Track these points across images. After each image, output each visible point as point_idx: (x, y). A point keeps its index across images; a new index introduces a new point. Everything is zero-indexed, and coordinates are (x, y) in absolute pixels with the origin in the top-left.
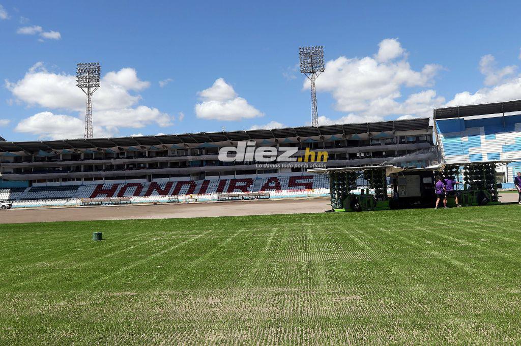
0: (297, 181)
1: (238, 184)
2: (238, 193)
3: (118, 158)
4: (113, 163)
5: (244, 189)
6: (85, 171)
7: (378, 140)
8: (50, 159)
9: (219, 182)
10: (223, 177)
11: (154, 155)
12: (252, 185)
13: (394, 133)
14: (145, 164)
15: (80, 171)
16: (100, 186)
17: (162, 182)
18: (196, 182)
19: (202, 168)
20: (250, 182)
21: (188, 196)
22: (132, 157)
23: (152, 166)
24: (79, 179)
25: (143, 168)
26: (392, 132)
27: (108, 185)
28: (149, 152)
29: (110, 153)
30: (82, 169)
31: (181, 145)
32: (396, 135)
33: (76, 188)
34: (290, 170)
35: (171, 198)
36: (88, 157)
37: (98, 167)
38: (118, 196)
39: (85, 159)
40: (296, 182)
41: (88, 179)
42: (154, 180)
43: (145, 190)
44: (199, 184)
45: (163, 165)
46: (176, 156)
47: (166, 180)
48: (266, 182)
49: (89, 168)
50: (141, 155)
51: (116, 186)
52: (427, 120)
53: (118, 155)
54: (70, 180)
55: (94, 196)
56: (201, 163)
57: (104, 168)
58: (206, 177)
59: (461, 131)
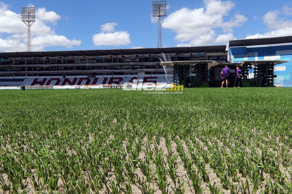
0: (148, 80)
1: (114, 80)
2: (114, 85)
3: (46, 63)
4: (43, 67)
5: (117, 83)
6: (27, 70)
7: (195, 57)
8: (8, 63)
9: (103, 79)
10: (106, 76)
11: (67, 62)
12: (122, 81)
13: (205, 54)
14: (61, 68)
15: (25, 71)
16: (36, 79)
17: (71, 78)
18: (90, 78)
19: (94, 71)
20: (121, 79)
21: (86, 86)
22: (54, 64)
23: (66, 68)
24: (24, 75)
25: (60, 70)
26: (204, 53)
27: (41, 78)
28: (64, 61)
29: (42, 61)
30: (26, 70)
31: (82, 57)
32: (206, 55)
33: (22, 80)
34: (144, 73)
35: (76, 86)
36: (29, 63)
37: (35, 69)
38: (47, 85)
39: (27, 64)
41: (29, 75)
42: (67, 77)
43: (61, 82)
44: (92, 79)
45: (72, 68)
46: (79, 63)
47: (73, 77)
48: (130, 79)
49: (30, 69)
50: (59, 62)
51: (45, 80)
52: (225, 46)
53: (46, 62)
54: (19, 76)
55: (33, 84)
56: (94, 68)
57: (38, 69)
58: (96, 76)
59: (244, 54)
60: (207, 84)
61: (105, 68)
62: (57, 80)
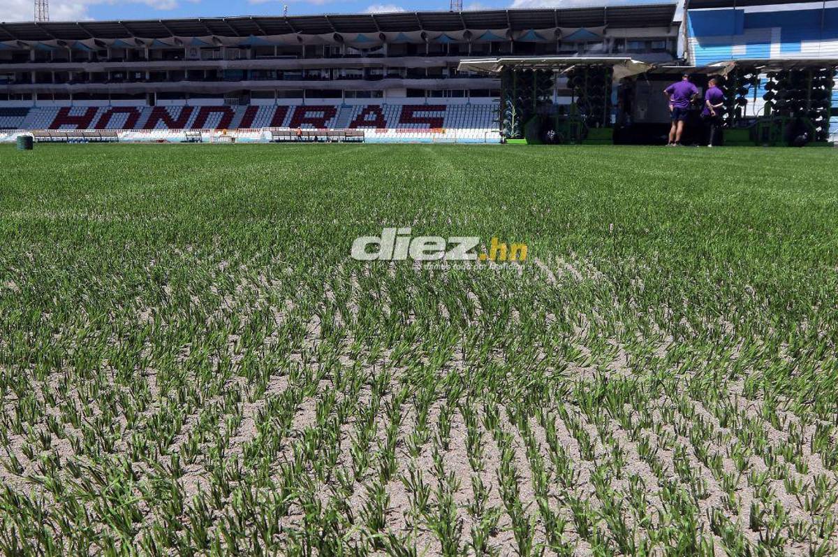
0: (416, 114)
1: (308, 115)
2: (308, 130)
3: (95, 60)
4: (87, 70)
5: (319, 123)
6: (38, 81)
7: (572, 44)
9: (275, 110)
10: (282, 102)
11: (160, 56)
12: (334, 116)
13: (605, 32)
14: (143, 73)
15: (30, 82)
16: (64, 111)
17: (174, 106)
18: (234, 108)
19: (245, 84)
20: (330, 112)
21: (220, 133)
22: (120, 60)
23: (156, 76)
24: (28, 97)
25: (140, 80)
26: (601, 29)
27: (79, 107)
28: (150, 52)
29: (82, 52)
30: (33, 79)
31: (207, 39)
32: (607, 36)
33: (23, 112)
34: (404, 94)
35: (188, 133)
36: (42, 57)
37: (61, 77)
38: (97, 127)
39: (36, 61)
40: (414, 116)
41: (43, 96)
42: (160, 103)
43: (143, 120)
44: (239, 111)
45: (176, 75)
46: (198, 60)
47: (181, 103)
48: (360, 113)
49: (44, 77)
50: (135, 55)
51: (92, 111)
52: (672, 8)
53: (94, 54)
54: (12, 98)
55: (55, 126)
56: (244, 74)
57: (71, 78)
58: (251, 100)
59: (735, 33)
60: (609, 133)
61: (280, 75)
62: (129, 114)
